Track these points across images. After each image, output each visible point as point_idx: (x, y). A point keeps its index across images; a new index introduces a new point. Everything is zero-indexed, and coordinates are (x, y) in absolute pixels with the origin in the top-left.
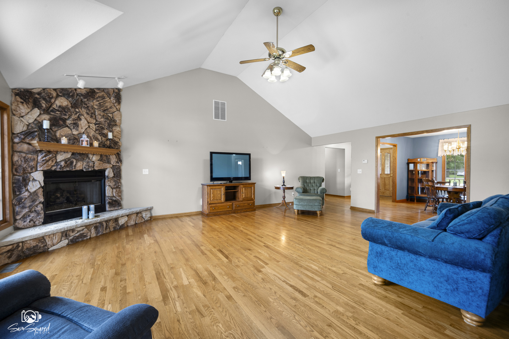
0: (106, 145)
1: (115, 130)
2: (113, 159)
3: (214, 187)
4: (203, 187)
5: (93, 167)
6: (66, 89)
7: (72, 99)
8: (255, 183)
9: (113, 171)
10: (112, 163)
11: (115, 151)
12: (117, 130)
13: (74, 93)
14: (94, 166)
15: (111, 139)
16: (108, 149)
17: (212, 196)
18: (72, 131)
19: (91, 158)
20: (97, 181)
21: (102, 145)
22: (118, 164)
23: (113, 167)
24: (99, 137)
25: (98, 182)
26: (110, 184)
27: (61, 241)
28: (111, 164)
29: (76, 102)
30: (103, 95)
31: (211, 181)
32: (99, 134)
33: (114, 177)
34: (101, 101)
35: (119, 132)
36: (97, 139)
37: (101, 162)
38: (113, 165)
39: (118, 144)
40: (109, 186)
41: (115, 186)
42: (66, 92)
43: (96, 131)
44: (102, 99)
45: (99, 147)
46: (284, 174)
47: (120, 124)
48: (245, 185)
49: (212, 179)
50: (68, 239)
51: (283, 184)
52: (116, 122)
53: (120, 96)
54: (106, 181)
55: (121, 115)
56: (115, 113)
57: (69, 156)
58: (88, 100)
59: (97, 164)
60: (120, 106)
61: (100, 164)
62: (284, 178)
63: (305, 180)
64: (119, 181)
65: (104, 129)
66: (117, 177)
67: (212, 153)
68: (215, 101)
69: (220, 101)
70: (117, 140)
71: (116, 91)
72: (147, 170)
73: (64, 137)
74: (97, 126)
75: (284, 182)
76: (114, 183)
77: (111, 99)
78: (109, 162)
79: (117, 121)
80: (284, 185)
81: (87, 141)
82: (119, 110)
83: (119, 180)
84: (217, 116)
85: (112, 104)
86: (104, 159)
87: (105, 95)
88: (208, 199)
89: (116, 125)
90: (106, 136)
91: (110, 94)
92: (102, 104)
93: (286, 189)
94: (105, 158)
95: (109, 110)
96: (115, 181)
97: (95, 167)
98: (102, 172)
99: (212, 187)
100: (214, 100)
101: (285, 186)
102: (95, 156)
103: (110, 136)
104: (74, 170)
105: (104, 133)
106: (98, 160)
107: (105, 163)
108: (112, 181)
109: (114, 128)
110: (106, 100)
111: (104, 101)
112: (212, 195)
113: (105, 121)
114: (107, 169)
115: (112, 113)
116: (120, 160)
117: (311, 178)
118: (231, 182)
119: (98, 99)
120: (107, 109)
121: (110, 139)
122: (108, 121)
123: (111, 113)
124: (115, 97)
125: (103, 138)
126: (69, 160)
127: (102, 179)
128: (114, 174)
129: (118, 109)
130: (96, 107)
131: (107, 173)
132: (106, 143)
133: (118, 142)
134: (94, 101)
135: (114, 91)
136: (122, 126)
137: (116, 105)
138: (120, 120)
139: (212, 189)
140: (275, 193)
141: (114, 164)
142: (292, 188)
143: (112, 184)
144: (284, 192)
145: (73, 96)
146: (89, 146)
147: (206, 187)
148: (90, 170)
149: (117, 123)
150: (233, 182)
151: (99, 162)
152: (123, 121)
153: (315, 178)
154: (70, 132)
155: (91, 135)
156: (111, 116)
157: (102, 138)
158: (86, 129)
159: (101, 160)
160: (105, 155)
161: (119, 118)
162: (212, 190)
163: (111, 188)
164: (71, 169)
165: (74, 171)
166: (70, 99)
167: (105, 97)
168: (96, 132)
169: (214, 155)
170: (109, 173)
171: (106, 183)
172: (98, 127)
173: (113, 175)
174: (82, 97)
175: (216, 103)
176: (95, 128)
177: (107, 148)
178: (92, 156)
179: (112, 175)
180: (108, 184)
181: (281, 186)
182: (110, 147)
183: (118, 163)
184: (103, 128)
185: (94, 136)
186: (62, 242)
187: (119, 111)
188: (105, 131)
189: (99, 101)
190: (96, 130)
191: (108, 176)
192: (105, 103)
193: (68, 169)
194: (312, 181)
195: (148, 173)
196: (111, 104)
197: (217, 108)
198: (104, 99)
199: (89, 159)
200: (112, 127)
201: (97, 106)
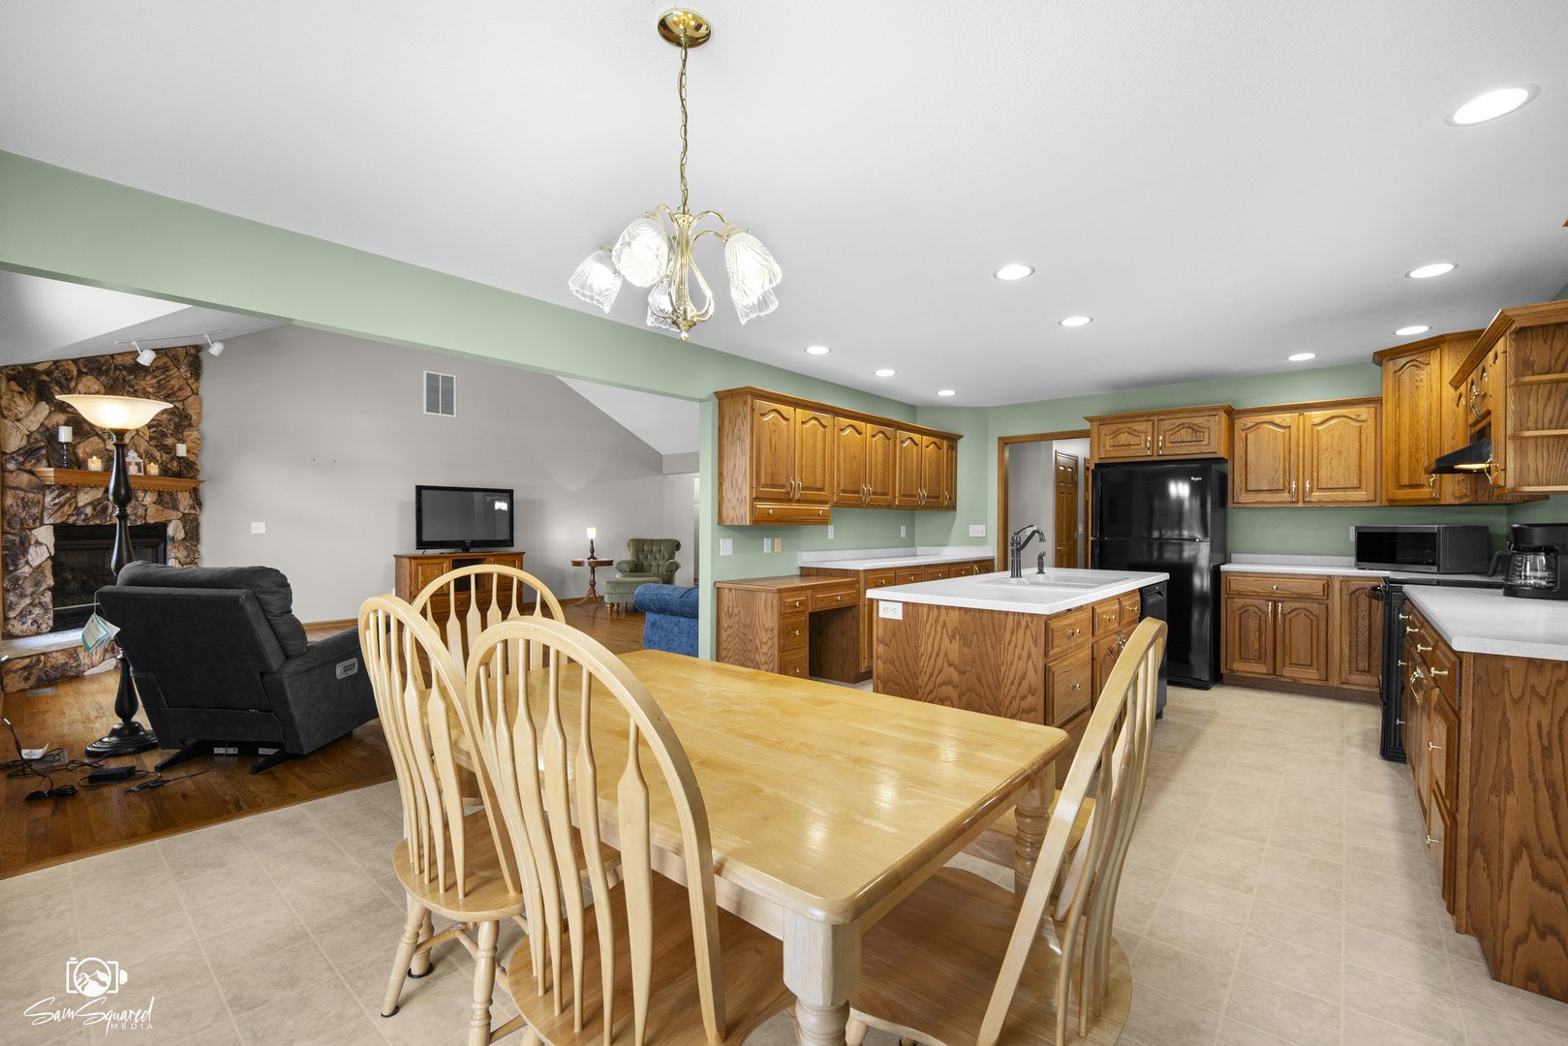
0: (170, 469)
1: (188, 436)
2: (185, 501)
3: (426, 561)
4: (397, 563)
5: (145, 518)
6: (95, 357)
7: (107, 377)
8: (523, 553)
9: (184, 527)
10: (182, 510)
11: (189, 484)
12: (194, 436)
13: (110, 365)
14: (146, 515)
15: (183, 458)
16: (173, 479)
17: (420, 581)
18: (105, 442)
19: (140, 499)
20: (147, 547)
21: (165, 472)
22: (193, 512)
23: (184, 518)
24: (157, 454)
25: (150, 550)
26: (178, 555)
27: (104, 660)
28: (178, 510)
29: (114, 382)
30: (165, 363)
31: (418, 549)
32: (156, 446)
33: (183, 539)
34: (161, 377)
35: (198, 442)
36: (152, 459)
37: (160, 508)
38: (184, 514)
39: (195, 466)
40: (176, 558)
41: (188, 560)
42: (95, 366)
43: (150, 440)
44: (163, 373)
45: (160, 475)
46: (592, 533)
47: (199, 422)
48: (499, 558)
49: (421, 544)
50: (115, 657)
51: (590, 555)
52: (190, 420)
53: (200, 361)
54: (169, 547)
55: (200, 403)
56: (189, 399)
57: (99, 496)
58: (135, 378)
59: (152, 510)
60: (199, 383)
61: (157, 510)
62: (592, 542)
63: (639, 545)
64: (194, 548)
65: (167, 437)
66: (191, 539)
67: (420, 489)
68: (428, 374)
69: (440, 374)
70: (192, 458)
71: (193, 351)
72: (263, 524)
73: (95, 458)
74: (153, 430)
75: (592, 552)
76: (185, 553)
77: (182, 370)
78: (175, 508)
79: (194, 417)
80: (592, 557)
81: (138, 464)
82: (195, 393)
83: (196, 546)
84: (432, 407)
85: (182, 382)
86: (166, 500)
87: (170, 364)
88: (411, 585)
89: (190, 425)
90: (170, 450)
91: (179, 361)
92: (163, 382)
93: (596, 564)
94: (167, 498)
95: (178, 394)
96: (186, 548)
97: (148, 517)
98: (161, 528)
99: (421, 561)
100: (425, 372)
101: (594, 558)
102: (149, 494)
103: (181, 450)
104: (108, 523)
105: (166, 445)
106: (154, 503)
107: (168, 508)
108: (181, 549)
109: (186, 433)
110: (171, 372)
111: (168, 376)
112: (420, 577)
113: (170, 420)
114: (170, 521)
115: (182, 401)
116: (198, 503)
117: (652, 542)
118: (466, 550)
119: (156, 373)
120: (173, 394)
121: (179, 458)
122: (176, 420)
123: (180, 401)
124: (190, 366)
125: (165, 456)
126: (99, 503)
127: (159, 544)
128: (186, 534)
129: (195, 391)
130: (150, 390)
131: (170, 531)
132: (169, 466)
133: (194, 463)
134: (148, 378)
135: (187, 352)
136: (203, 426)
137: (190, 382)
138: (199, 414)
139: (421, 565)
140: (575, 575)
141: (186, 512)
142: (610, 563)
143: (182, 554)
144: (593, 572)
145: (107, 372)
146: (142, 474)
147: (406, 561)
148: (139, 523)
149: (193, 421)
150: (471, 550)
151: (156, 506)
152: (204, 417)
153: (661, 541)
154: (102, 446)
155: (141, 451)
156: (181, 407)
157: (161, 456)
158: (133, 437)
159: (159, 502)
160: (168, 492)
161: (197, 411)
162: (420, 568)
163: (180, 563)
164: (103, 521)
165: (108, 526)
166: (103, 378)
167: (168, 367)
168: (151, 443)
169: (424, 492)
170: (175, 530)
171: (168, 552)
172: (155, 431)
173: (184, 536)
174: (125, 373)
175: (432, 378)
176: (148, 434)
177: (170, 476)
178: (143, 495)
179: (181, 535)
180: (173, 554)
181: (586, 561)
182: (179, 475)
183: (194, 508)
184: (164, 435)
185: (147, 452)
186: (106, 662)
187: (197, 394)
188: (169, 441)
189: (157, 377)
190: (151, 438)
191: (173, 537)
192: (169, 381)
193: (98, 522)
194: (654, 549)
195: (264, 531)
196: (181, 380)
197: (432, 389)
198: (166, 371)
199: (137, 500)
200: (183, 431)
201: (152, 387)
